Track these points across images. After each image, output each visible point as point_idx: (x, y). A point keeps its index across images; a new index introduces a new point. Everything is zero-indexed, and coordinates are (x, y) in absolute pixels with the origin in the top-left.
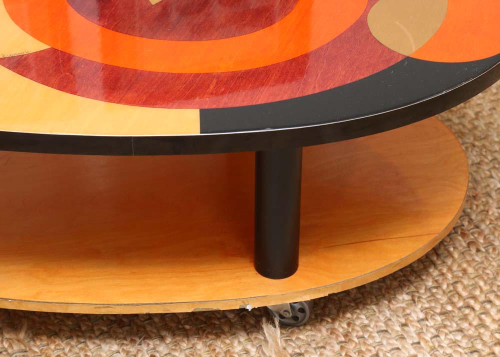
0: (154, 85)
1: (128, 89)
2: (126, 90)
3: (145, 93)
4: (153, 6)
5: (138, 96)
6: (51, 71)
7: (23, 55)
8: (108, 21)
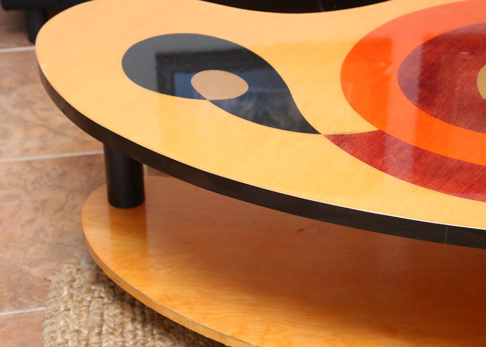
0: (475, 177)
1: (449, 178)
2: (447, 179)
3: (465, 184)
4: (483, 100)
5: (458, 186)
6: (376, 152)
7: (352, 134)
8: (437, 110)
